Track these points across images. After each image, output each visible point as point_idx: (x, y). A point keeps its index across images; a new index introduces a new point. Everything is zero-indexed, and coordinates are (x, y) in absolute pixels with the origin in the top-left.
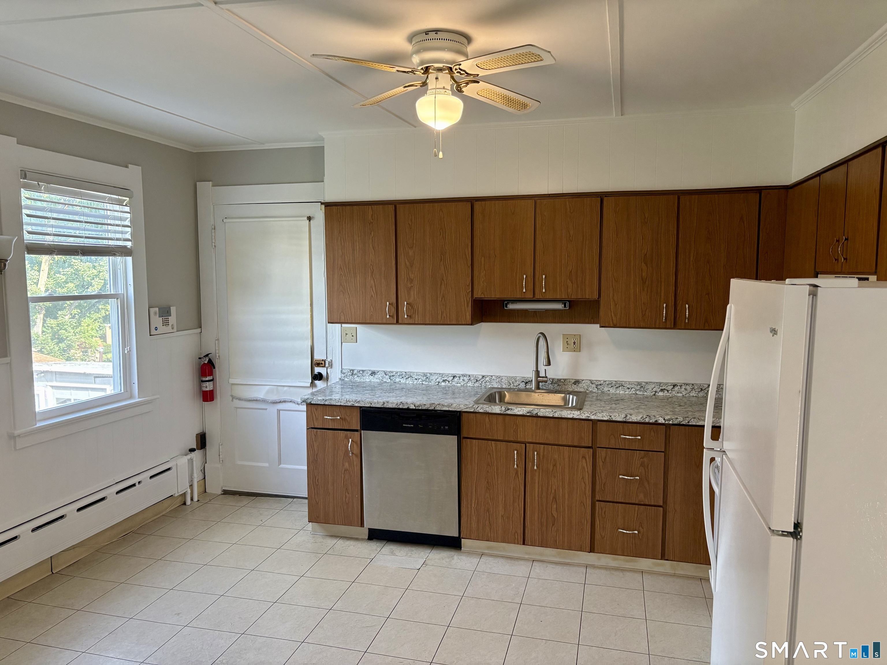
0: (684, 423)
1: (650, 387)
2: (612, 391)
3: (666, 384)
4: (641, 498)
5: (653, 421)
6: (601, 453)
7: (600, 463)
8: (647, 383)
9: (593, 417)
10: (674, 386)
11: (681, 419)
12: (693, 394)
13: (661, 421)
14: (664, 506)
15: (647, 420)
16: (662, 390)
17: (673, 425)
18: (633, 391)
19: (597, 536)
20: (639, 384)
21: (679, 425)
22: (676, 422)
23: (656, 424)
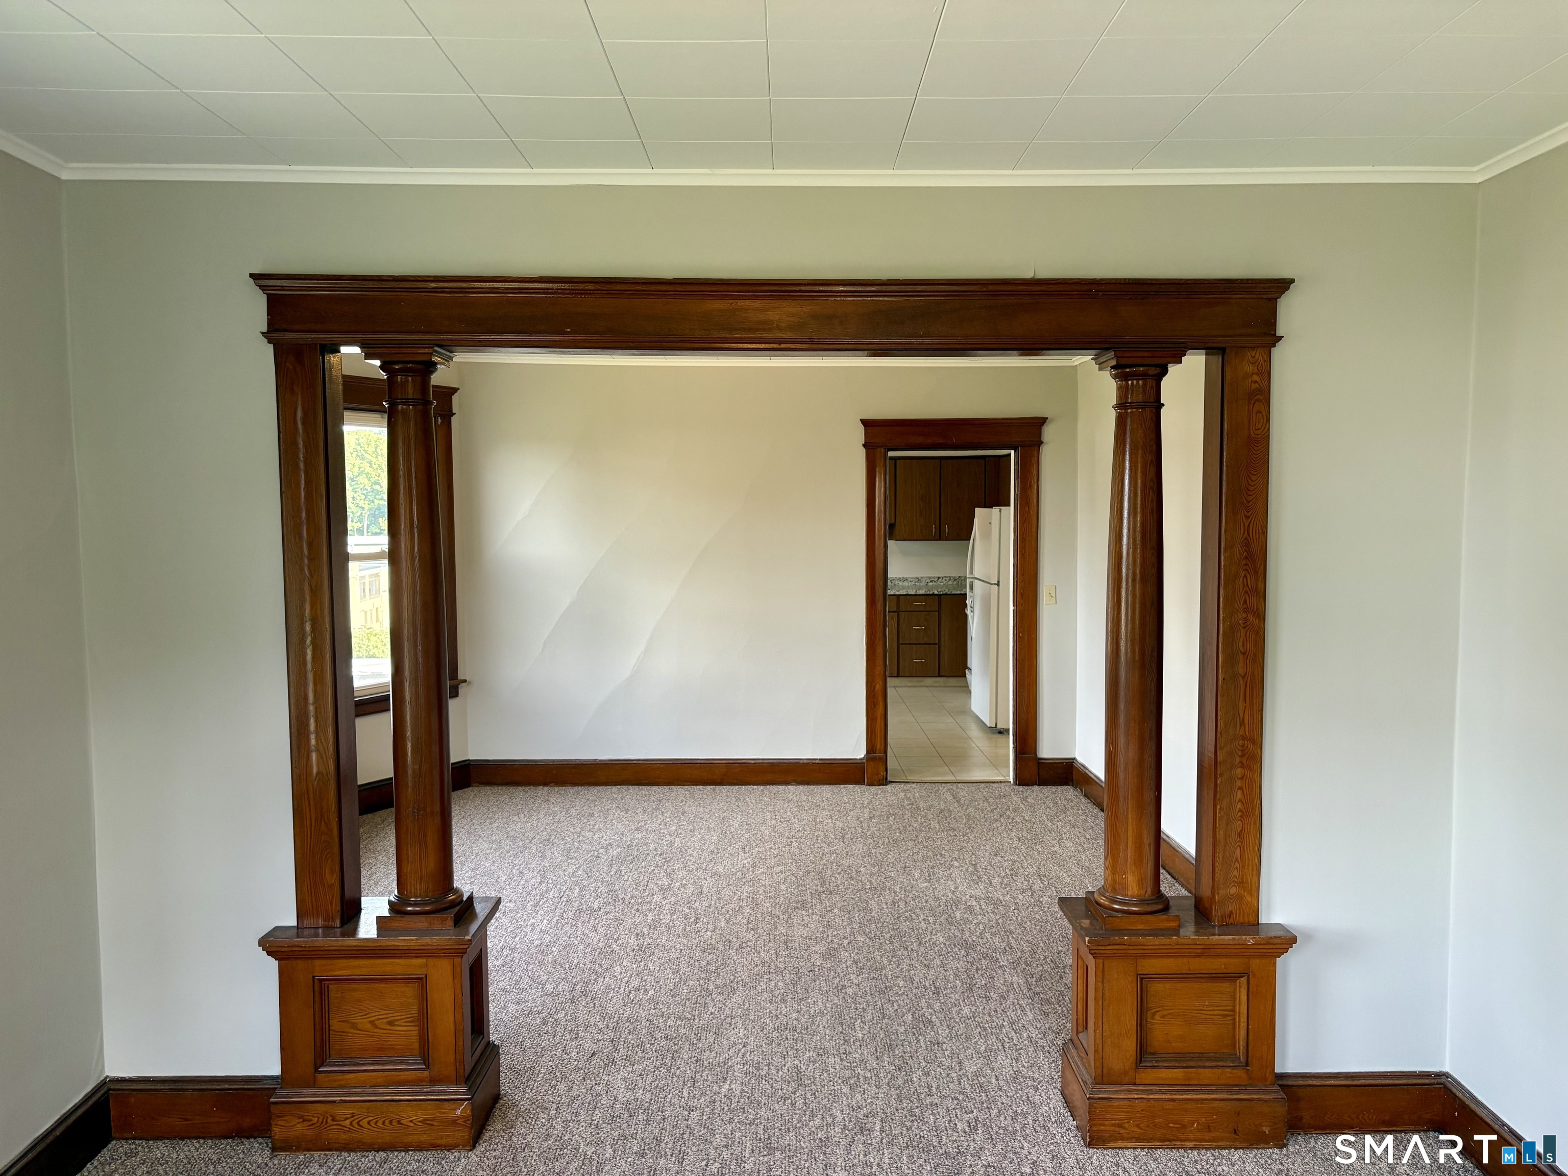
0: (948, 593)
1: (924, 580)
2: (901, 583)
3: (933, 577)
4: (926, 640)
5: (931, 593)
6: (902, 615)
7: (901, 620)
8: (922, 577)
9: (897, 593)
10: (939, 578)
11: (947, 591)
12: (950, 583)
13: (936, 592)
14: (939, 644)
15: (928, 593)
16: (931, 581)
17: (943, 594)
18: (913, 583)
19: (901, 666)
20: (917, 578)
21: (946, 594)
22: (944, 593)
23: (933, 594)
